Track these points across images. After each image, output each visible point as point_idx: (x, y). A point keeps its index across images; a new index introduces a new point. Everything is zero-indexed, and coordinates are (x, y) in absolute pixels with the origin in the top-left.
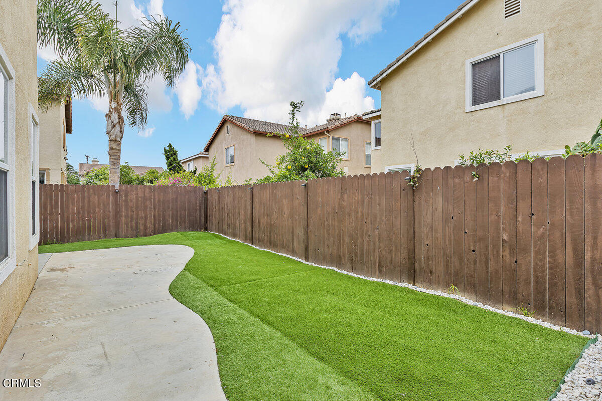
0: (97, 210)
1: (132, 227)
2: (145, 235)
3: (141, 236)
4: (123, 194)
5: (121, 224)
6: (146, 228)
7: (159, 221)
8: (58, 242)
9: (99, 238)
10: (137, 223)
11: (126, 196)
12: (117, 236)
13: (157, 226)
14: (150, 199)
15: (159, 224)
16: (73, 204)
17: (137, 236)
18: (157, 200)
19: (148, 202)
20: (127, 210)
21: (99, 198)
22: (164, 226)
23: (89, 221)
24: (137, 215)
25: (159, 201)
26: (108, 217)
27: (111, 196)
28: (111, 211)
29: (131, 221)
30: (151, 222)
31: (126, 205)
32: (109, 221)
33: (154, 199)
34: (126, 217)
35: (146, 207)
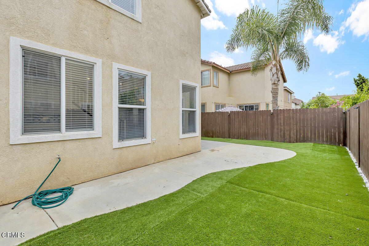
0: (262, 124)
1: (281, 136)
2: (290, 142)
3: (287, 142)
4: (275, 115)
5: (274, 133)
6: (290, 137)
7: (300, 134)
8: (245, 139)
9: (263, 140)
10: (284, 134)
11: (277, 116)
12: (272, 140)
13: (298, 137)
14: (293, 118)
15: (300, 136)
16: (251, 120)
17: (284, 142)
18: (298, 118)
19: (292, 121)
20: (278, 124)
21: (263, 118)
22: (304, 137)
23: (258, 129)
24: (284, 128)
25: (300, 119)
26: (267, 129)
27: (269, 117)
28: (269, 125)
29: (281, 132)
30: (294, 134)
31: (278, 122)
32: (268, 130)
33: (296, 119)
34: (278, 129)
35: (290, 123)
